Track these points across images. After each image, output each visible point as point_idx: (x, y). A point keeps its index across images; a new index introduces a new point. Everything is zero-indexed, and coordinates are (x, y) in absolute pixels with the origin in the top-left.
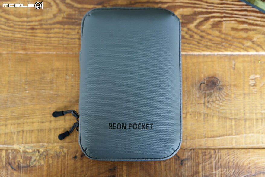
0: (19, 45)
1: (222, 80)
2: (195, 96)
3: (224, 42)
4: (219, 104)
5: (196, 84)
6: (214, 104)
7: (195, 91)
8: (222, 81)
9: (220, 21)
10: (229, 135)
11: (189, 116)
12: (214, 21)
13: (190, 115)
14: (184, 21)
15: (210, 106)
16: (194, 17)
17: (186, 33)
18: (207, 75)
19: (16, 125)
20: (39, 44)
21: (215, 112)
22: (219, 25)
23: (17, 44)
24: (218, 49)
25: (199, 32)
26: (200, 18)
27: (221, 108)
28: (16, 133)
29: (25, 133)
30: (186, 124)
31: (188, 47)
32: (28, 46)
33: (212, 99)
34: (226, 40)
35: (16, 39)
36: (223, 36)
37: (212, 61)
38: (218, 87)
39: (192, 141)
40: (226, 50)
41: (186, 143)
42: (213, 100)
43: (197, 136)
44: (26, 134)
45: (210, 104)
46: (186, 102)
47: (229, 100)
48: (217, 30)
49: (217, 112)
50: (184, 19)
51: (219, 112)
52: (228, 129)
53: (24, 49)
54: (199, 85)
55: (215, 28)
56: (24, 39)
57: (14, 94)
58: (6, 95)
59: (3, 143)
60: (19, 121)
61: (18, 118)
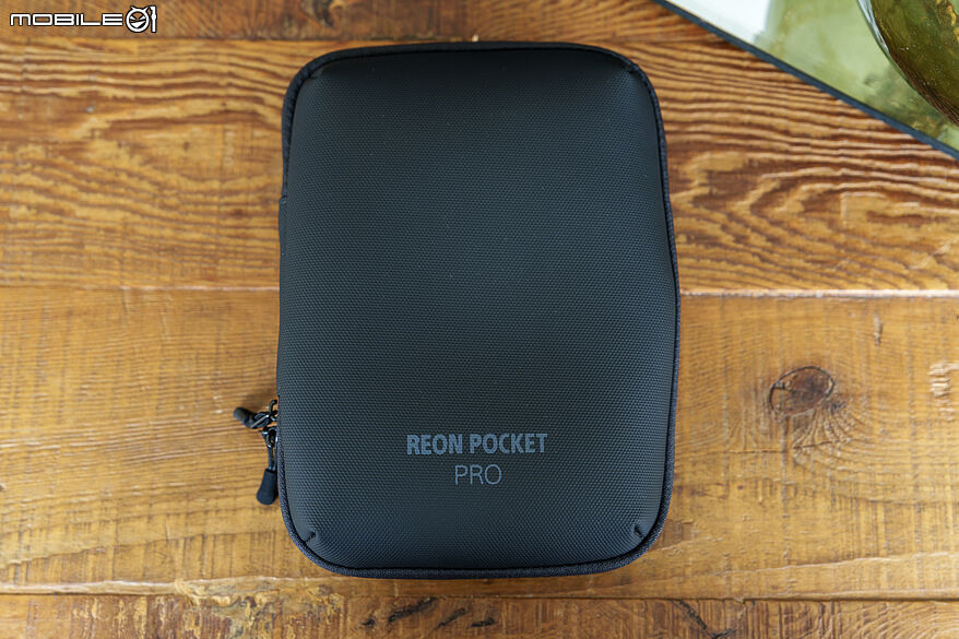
0: (194, 265)
1: (842, 377)
2: (753, 429)
3: (844, 258)
4: (833, 456)
5: (756, 390)
6: (816, 456)
7: (755, 411)
8: (841, 381)
9: (831, 192)
10: (868, 555)
11: (735, 492)
12: (811, 191)
13: (740, 488)
14: (715, 191)
15: (802, 460)
16: (749, 178)
17: (724, 228)
18: (791, 361)
19: (183, 517)
20: (259, 263)
21: (819, 480)
22: (829, 205)
23: (188, 261)
24: (825, 279)
25: (764, 224)
26: (766, 183)
27: (840, 468)
28: (182, 542)
29: (210, 544)
30: (727, 519)
31: (731, 272)
32: (224, 267)
33: (809, 437)
34: (851, 250)
35: (187, 245)
36: (842, 238)
37: (807, 317)
38: (828, 399)
39: (746, 573)
40: (853, 283)
41: (729, 578)
42: (813, 440)
43: (763, 557)
44: (215, 546)
45: (805, 454)
46: (728, 446)
47: (866, 442)
48: (822, 219)
49: (827, 481)
50: (717, 186)
51: (832, 479)
52: (863, 536)
53: (211, 279)
54: (766, 394)
55: (814, 214)
56: (213, 247)
57: (178, 418)
58: (152, 423)
59: (140, 574)
60: (192, 503)
61: (188, 494)
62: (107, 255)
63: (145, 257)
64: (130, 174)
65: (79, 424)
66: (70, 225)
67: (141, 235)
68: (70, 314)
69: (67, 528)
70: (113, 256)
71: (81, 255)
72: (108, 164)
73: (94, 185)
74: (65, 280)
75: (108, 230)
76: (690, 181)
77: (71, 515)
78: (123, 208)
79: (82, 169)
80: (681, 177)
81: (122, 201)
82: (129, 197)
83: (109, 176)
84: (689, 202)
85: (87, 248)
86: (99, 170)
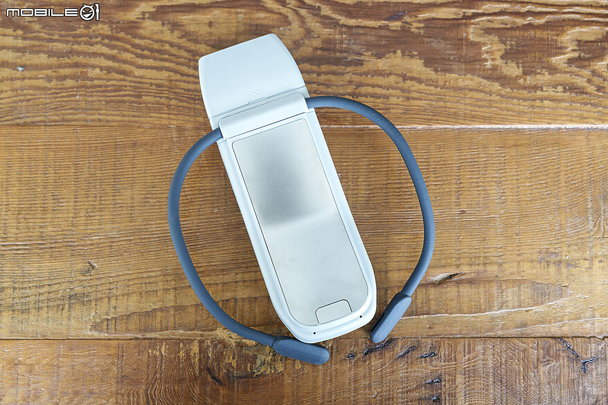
11: (597, 265)
13: (600, 262)
14: (582, 55)
17: (589, 81)
29: (240, 304)
30: (591, 283)
31: (594, 112)
39: (605, 319)
41: (593, 323)
44: (243, 305)
46: (592, 234)
50: (584, 51)
57: (213, 218)
58: (195, 221)
59: (193, 326)
60: (226, 276)
61: (223, 270)
62: (158, 103)
63: (185, 104)
64: (172, 45)
65: (145, 223)
66: (131, 82)
67: (181, 89)
68: (134, 145)
69: (141, 293)
70: (163, 104)
71: (140, 104)
72: (156, 37)
73: (146, 52)
74: (130, 122)
75: (158, 86)
76: (566, 48)
77: (144, 285)
78: (168, 69)
79: (137, 41)
80: (559, 45)
81: (167, 64)
82: (172, 62)
83: (156, 46)
84: (565, 63)
85: (144, 98)
86: (150, 41)
